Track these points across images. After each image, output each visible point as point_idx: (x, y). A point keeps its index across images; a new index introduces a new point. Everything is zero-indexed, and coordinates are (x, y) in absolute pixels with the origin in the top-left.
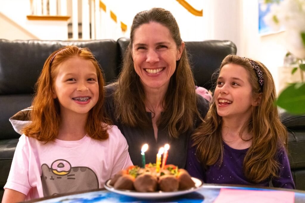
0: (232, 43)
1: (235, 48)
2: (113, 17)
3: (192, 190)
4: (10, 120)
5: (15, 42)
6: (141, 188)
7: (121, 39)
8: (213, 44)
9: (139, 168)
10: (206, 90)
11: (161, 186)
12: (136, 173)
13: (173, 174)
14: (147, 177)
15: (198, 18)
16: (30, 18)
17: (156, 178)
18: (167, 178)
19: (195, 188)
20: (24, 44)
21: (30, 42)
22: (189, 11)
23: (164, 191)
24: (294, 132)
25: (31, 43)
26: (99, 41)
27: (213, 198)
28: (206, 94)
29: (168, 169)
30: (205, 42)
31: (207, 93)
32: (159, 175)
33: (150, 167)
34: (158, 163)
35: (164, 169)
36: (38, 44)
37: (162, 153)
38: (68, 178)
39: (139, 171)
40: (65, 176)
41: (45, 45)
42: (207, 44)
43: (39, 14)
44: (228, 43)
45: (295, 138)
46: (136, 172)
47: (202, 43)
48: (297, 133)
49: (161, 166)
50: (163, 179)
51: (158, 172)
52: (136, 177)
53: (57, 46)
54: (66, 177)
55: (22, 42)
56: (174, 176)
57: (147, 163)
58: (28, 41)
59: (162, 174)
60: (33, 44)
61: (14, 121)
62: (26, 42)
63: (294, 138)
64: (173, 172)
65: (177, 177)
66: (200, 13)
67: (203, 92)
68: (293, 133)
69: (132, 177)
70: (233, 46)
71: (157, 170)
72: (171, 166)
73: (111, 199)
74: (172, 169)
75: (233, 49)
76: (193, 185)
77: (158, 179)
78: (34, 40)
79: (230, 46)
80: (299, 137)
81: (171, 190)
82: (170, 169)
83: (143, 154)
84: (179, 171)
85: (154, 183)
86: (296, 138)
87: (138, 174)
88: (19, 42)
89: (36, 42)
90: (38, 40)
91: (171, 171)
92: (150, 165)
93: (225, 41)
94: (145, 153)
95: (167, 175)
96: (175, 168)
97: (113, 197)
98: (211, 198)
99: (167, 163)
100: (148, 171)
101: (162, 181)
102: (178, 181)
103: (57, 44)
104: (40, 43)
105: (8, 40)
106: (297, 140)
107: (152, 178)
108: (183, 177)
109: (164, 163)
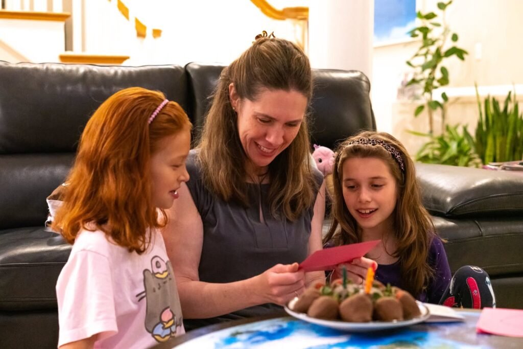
0: (362, 74)
1: (368, 83)
4: (48, 201)
5: (20, 66)
7: (190, 65)
20: (36, 69)
45: (481, 231)
51: (368, 292)
55: (33, 66)
61: (54, 203)
62: (39, 66)
68: (477, 222)
75: (364, 83)
88: (28, 66)
93: (352, 71)
105: (10, 64)
106: (484, 234)
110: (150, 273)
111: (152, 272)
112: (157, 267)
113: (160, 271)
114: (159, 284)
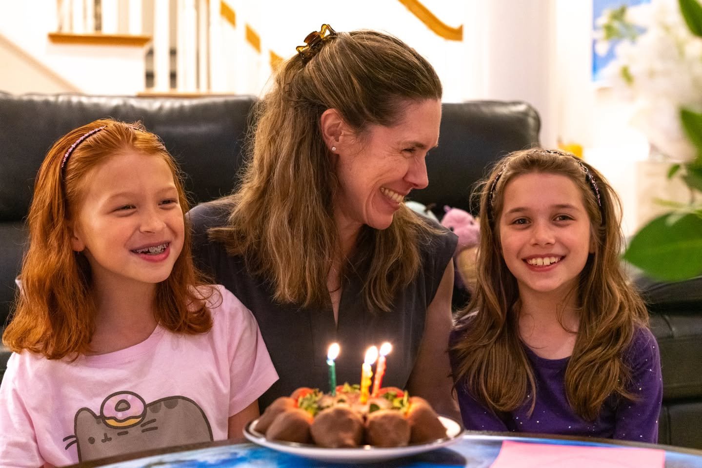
0: (530, 107)
1: (538, 120)
2: (253, 39)
3: (438, 444)
5: (25, 98)
6: (327, 439)
8: (485, 110)
10: (469, 217)
11: (372, 433)
12: (315, 406)
13: (399, 408)
14: (340, 413)
15: (453, 44)
16: (57, 38)
17: (359, 417)
18: (385, 417)
19: (447, 439)
20: (47, 103)
21: (61, 99)
22: (431, 27)
23: (375, 444)
24: (669, 316)
25: (63, 102)
26: (220, 100)
27: (487, 462)
28: (469, 226)
29: (387, 397)
30: (467, 105)
31: (472, 223)
32: (365, 409)
33: (346, 393)
34: (366, 383)
35: (377, 396)
36: (80, 104)
37: (372, 362)
38: (143, 431)
39: (321, 400)
40: (135, 428)
41: (96, 105)
42: (474, 109)
43: (79, 31)
44: (521, 108)
45: (671, 329)
46: (315, 402)
47: (460, 106)
48: (675, 319)
49: (371, 389)
50: (376, 417)
51: (364, 403)
52: (315, 415)
53: (123, 110)
54: (138, 429)
55: (43, 98)
56: (401, 412)
57: (340, 382)
58: (58, 95)
59: (374, 408)
60: (69, 103)
62: (52, 99)
63: (668, 330)
64: (396, 403)
65: (406, 414)
66: (456, 34)
67: (461, 221)
68: (667, 317)
69: (307, 415)
70: (532, 114)
71: (362, 399)
72: (393, 391)
73: (260, 462)
74: (396, 396)
75: (531, 121)
76: (441, 432)
77: (365, 418)
78: (69, 94)
79: (525, 114)
80: (681, 327)
81: (393, 445)
82: (390, 397)
84: (410, 402)
85: (356, 427)
86: (674, 329)
87: (320, 408)
88: (36, 98)
89: (75, 99)
90: (80, 94)
91: (392, 401)
92: (346, 387)
93: (515, 103)
95: (384, 409)
96: (403, 396)
97: (264, 458)
98: (481, 462)
99: (383, 385)
100: (341, 401)
101: (372, 423)
102: (410, 423)
103: (125, 105)
104: (85, 100)
105: (11, 95)
106: (676, 335)
107: (351, 417)
108: (421, 416)
109: (377, 382)
110: (94, 415)
111: (98, 414)
112: (117, 409)
113: (120, 415)
114: (105, 435)
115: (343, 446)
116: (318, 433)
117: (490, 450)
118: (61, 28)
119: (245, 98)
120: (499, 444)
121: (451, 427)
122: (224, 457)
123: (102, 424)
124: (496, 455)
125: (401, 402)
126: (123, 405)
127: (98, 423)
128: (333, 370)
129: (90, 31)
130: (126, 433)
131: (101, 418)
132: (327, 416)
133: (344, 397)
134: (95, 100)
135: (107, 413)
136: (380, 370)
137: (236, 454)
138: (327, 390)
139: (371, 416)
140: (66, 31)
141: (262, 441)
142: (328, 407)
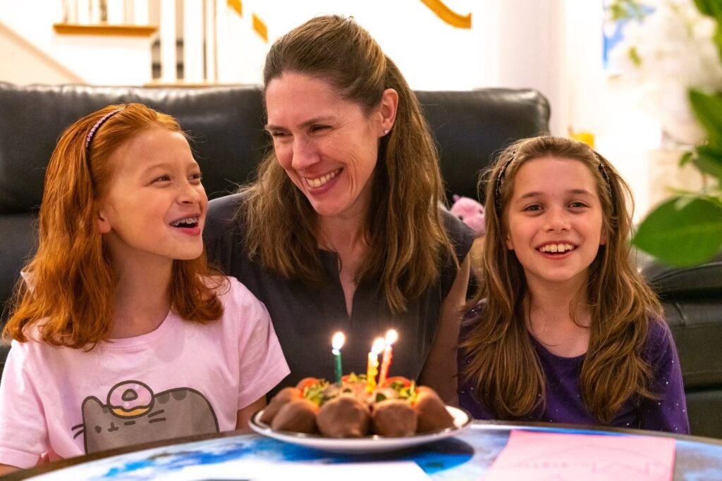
0: (539, 95)
1: (548, 108)
2: (259, 28)
3: (446, 433)
5: (30, 89)
6: (333, 429)
8: (495, 98)
9: (327, 385)
10: (478, 206)
11: (378, 424)
12: (321, 396)
13: (405, 398)
14: (346, 403)
15: (461, 32)
16: (62, 29)
17: (365, 407)
18: (392, 407)
19: (455, 428)
20: (51, 94)
21: (65, 90)
22: (439, 14)
23: (383, 434)
24: (680, 304)
25: (67, 93)
26: (227, 90)
27: (494, 452)
28: (478, 215)
29: (393, 386)
30: (476, 93)
31: (480, 212)
32: (372, 399)
33: (353, 383)
34: (372, 372)
35: (384, 386)
36: (86, 95)
37: (379, 351)
38: (151, 422)
39: (327, 390)
40: (142, 418)
41: (102, 96)
42: (483, 97)
43: (84, 21)
44: (531, 95)
45: (682, 318)
46: (321, 392)
47: (469, 94)
48: (686, 307)
49: (377, 378)
50: (382, 407)
51: (370, 394)
52: (321, 404)
53: (128, 99)
54: (146, 419)
55: (47, 89)
56: (408, 402)
57: (346, 372)
58: (62, 86)
59: (380, 397)
60: (74, 94)
62: (56, 90)
63: (679, 318)
64: (403, 393)
65: (413, 403)
66: (464, 22)
67: (470, 210)
68: (678, 306)
69: (312, 405)
70: (542, 101)
71: (368, 389)
72: (400, 381)
73: (265, 453)
74: (402, 386)
75: (541, 108)
76: (448, 421)
77: (371, 408)
78: (74, 85)
79: (535, 101)
80: (692, 315)
81: (400, 434)
82: (397, 387)
83: (336, 352)
84: (417, 392)
85: (362, 416)
86: (685, 317)
87: (326, 399)
88: (40, 89)
89: (79, 90)
90: (85, 85)
91: (399, 390)
92: (353, 377)
93: (524, 91)
94: (341, 351)
95: (391, 398)
96: (409, 385)
97: (269, 448)
98: (489, 452)
100: (347, 391)
101: (379, 412)
102: (417, 412)
103: (130, 95)
104: (90, 91)
105: (15, 86)
107: (357, 407)
108: (427, 405)
109: (384, 372)
110: (100, 403)
111: (105, 403)
112: (124, 398)
113: (127, 405)
114: (112, 424)
115: (349, 436)
116: (323, 423)
117: (499, 439)
118: (66, 19)
119: (251, 88)
120: (508, 433)
121: (459, 416)
122: (229, 448)
123: (109, 413)
124: (504, 445)
125: (408, 392)
126: (130, 395)
127: (105, 412)
128: (339, 360)
129: (95, 21)
130: (134, 423)
131: (108, 407)
132: (332, 407)
133: (350, 387)
134: (100, 91)
135: (113, 403)
136: (387, 359)
137: (241, 445)
138: (332, 379)
139: (378, 406)
140: (72, 22)
141: (268, 432)
142: (334, 397)
